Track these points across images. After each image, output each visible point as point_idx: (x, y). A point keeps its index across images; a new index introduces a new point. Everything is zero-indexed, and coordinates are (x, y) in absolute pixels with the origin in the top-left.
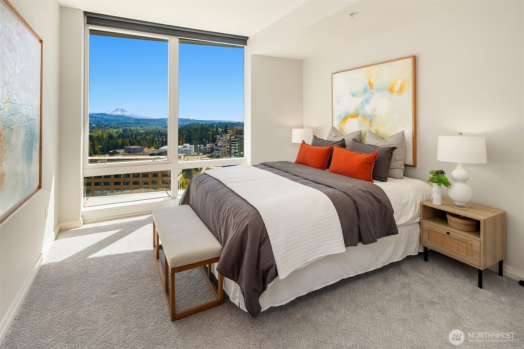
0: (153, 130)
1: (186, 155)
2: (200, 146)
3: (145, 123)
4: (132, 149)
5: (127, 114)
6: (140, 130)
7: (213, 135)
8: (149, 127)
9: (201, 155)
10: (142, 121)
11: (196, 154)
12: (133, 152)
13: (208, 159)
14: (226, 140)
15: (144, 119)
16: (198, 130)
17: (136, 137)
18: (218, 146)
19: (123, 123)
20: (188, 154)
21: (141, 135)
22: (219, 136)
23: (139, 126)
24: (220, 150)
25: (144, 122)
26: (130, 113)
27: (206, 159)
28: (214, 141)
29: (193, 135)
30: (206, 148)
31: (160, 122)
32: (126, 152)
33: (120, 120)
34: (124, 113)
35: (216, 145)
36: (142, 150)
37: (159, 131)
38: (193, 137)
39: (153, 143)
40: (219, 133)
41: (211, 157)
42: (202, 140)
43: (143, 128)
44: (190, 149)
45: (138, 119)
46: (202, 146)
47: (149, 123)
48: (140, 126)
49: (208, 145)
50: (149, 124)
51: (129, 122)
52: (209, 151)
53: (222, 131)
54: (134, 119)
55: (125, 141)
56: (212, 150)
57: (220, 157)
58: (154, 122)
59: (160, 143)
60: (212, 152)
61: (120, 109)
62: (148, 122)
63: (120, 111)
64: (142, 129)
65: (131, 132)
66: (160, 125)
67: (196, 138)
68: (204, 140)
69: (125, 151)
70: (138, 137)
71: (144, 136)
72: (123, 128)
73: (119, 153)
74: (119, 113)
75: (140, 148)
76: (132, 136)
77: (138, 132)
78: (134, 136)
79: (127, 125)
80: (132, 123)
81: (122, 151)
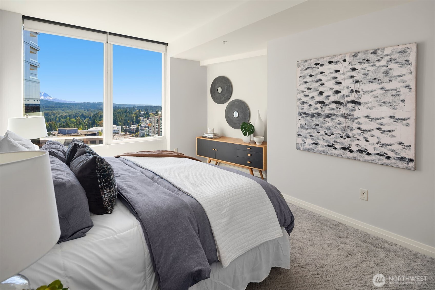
0: (76, 113)
1: (115, 135)
2: (126, 127)
3: (67, 107)
4: (66, 131)
5: (51, 98)
6: (62, 113)
7: (137, 118)
8: (71, 111)
9: (129, 135)
10: (63, 104)
11: (123, 134)
12: (68, 133)
13: (134, 138)
14: (155, 121)
15: (66, 103)
16: (122, 113)
17: (59, 120)
18: (142, 126)
19: (43, 107)
20: (116, 134)
21: (65, 118)
22: (141, 118)
23: (61, 110)
24: (145, 130)
26: (54, 98)
27: (132, 138)
28: (138, 122)
29: (119, 117)
30: (131, 129)
31: (82, 106)
32: (62, 134)
34: (48, 97)
35: (140, 125)
36: (76, 131)
37: (83, 114)
38: (118, 119)
39: (80, 125)
40: (141, 115)
41: (137, 136)
42: (127, 122)
43: (65, 111)
44: (118, 129)
45: (59, 103)
46: (128, 126)
47: (71, 107)
49: (132, 126)
50: (70, 107)
51: (50, 106)
52: (134, 131)
53: (144, 113)
55: (53, 123)
56: (137, 130)
57: (145, 136)
59: (85, 125)
60: (137, 131)
61: (43, 93)
64: (64, 112)
65: (54, 115)
66: (82, 109)
67: (121, 120)
68: (129, 121)
69: (59, 132)
70: (62, 120)
71: (69, 119)
72: (44, 112)
73: (54, 135)
74: (42, 98)
75: (74, 130)
76: (56, 119)
77: (61, 115)
78: (58, 119)
79: (48, 108)
80: (53, 107)
81: (56, 133)
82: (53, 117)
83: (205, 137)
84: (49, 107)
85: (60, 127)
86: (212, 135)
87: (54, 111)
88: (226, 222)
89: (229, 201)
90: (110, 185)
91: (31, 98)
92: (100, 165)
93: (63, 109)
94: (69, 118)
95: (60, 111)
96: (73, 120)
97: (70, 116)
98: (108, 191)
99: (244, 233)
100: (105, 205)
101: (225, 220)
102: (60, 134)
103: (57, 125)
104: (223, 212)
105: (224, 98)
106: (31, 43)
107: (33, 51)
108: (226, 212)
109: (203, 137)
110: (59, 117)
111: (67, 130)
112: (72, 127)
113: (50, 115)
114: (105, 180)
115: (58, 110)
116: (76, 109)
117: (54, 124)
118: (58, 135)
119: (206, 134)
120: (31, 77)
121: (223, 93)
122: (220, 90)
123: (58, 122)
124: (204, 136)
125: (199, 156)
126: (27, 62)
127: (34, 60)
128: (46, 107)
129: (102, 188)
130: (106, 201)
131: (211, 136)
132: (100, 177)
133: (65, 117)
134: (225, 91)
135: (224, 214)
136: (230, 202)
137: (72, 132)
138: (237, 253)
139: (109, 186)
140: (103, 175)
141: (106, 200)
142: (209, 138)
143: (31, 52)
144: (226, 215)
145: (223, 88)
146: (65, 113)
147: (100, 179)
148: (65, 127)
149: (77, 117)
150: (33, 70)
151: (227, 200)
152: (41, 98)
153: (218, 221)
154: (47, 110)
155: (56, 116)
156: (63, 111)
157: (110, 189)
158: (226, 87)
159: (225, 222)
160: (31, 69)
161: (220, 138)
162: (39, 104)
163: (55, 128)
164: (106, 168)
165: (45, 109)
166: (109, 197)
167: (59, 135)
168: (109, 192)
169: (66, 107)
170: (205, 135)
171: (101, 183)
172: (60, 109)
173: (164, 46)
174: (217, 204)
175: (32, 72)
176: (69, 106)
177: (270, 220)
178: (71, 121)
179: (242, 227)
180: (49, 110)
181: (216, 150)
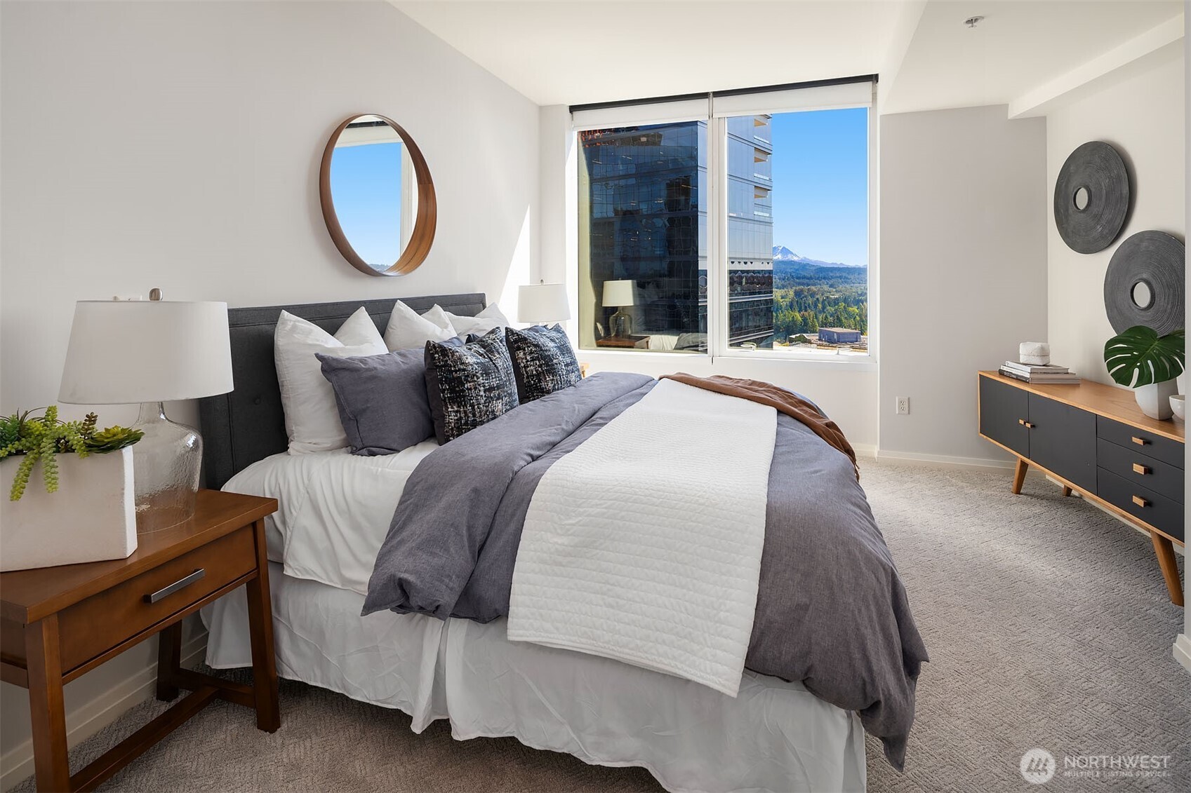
0: (860, 293)
3: (841, 277)
4: (835, 334)
5: (795, 259)
6: (830, 292)
8: (848, 286)
10: (833, 271)
12: (838, 341)
17: (824, 308)
19: (792, 277)
21: (835, 304)
23: (827, 284)
25: (838, 275)
26: (801, 257)
32: (825, 341)
33: (788, 270)
36: (857, 338)
43: (835, 288)
45: (824, 268)
47: (849, 277)
48: (830, 283)
50: (847, 278)
51: (806, 274)
54: (814, 268)
55: (809, 315)
58: (859, 274)
61: (781, 248)
62: (847, 276)
63: (781, 252)
64: (834, 290)
65: (813, 295)
69: (820, 337)
70: (828, 308)
71: (844, 307)
72: (794, 288)
73: (809, 342)
74: (779, 257)
75: (853, 334)
76: (816, 306)
77: (827, 297)
78: (820, 305)
79: (801, 281)
80: (811, 278)
81: (813, 337)
82: (810, 301)
83: (1005, 373)
84: (804, 277)
85: (824, 324)
86: (1028, 369)
87: (813, 288)
88: (560, 545)
89: (604, 506)
90: (461, 399)
91: (756, 257)
92: (439, 359)
93: (831, 282)
94: (844, 304)
95: (826, 288)
96: (853, 311)
97: (845, 300)
98: (456, 409)
99: (611, 606)
100: (447, 432)
101: (565, 540)
102: (822, 341)
103: (818, 321)
104: (571, 522)
105: (1099, 228)
106: (756, 142)
107: (760, 156)
108: (573, 525)
109: (1002, 373)
110: (824, 300)
111: (838, 334)
112: (849, 327)
113: (806, 296)
114: (449, 387)
115: (820, 285)
116: (859, 283)
117: (812, 316)
118: (819, 342)
119: (1011, 364)
120: (756, 213)
121: (1095, 210)
122: (1082, 199)
123: (820, 312)
124: (1005, 369)
125: (985, 437)
126: (749, 182)
127: (762, 177)
128: (798, 278)
129: (445, 400)
130: (449, 426)
131: (1025, 372)
132: (441, 379)
133: (836, 302)
134: (1104, 200)
135: (567, 527)
136: (606, 508)
137: (847, 340)
138: (573, 638)
139: (457, 401)
140: (446, 378)
141: (449, 422)
142: (1019, 379)
143: (757, 160)
144: (570, 533)
145: (1093, 190)
146: (836, 291)
147: (442, 384)
148: (834, 327)
149: (863, 304)
150: (760, 199)
151: (602, 502)
152: (775, 258)
153: (543, 533)
154: (799, 284)
155: (818, 299)
156: (831, 286)
157: (459, 407)
158: (1105, 183)
159: (558, 544)
160: (756, 196)
161: (1077, 385)
162: (770, 272)
163: (814, 326)
164: (454, 366)
165: (796, 283)
166: (457, 420)
167: (821, 343)
168: (457, 412)
169: (837, 277)
170: (1011, 367)
171: (443, 391)
172: (825, 282)
173: (869, 84)
174: (567, 498)
175: (759, 201)
176: (844, 274)
177: (718, 625)
178: (848, 313)
179: (609, 586)
180: (803, 284)
181: (1028, 425)
